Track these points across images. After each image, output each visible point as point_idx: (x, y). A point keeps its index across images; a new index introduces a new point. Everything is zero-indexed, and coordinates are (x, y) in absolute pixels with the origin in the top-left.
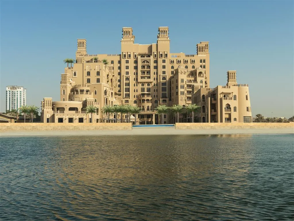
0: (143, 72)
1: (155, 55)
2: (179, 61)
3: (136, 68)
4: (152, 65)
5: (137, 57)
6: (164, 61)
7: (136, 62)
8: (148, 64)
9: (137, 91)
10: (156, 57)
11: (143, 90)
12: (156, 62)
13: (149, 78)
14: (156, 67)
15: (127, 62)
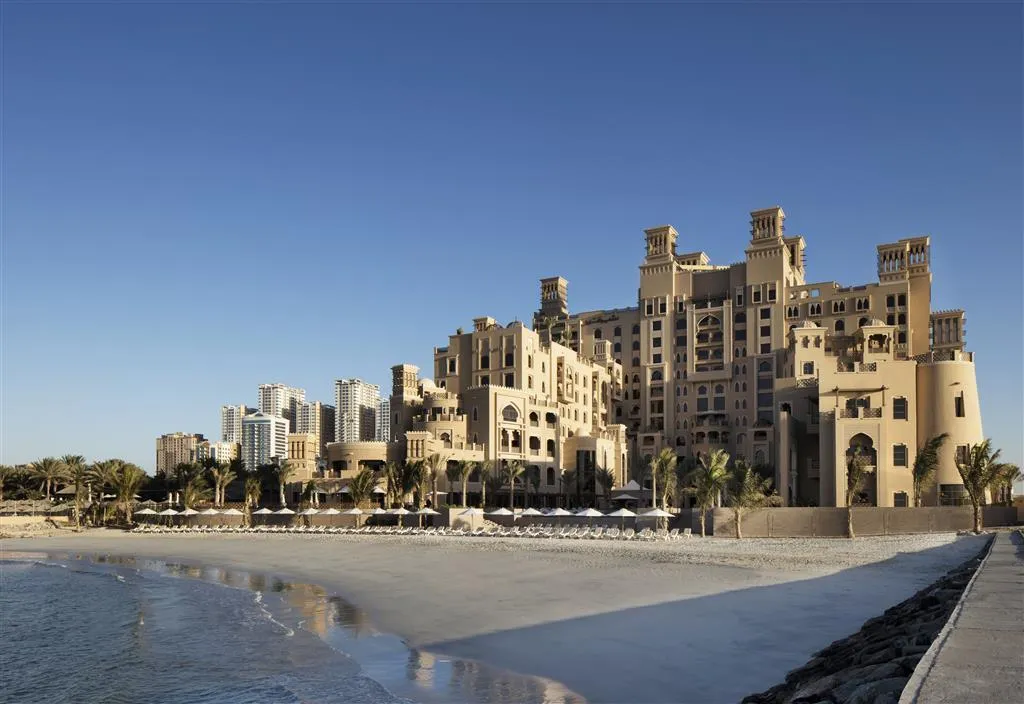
0: (702, 354)
1: (740, 297)
2: (816, 307)
3: (681, 341)
4: (728, 327)
5: (686, 311)
6: (766, 314)
7: (680, 324)
8: (715, 327)
9: (685, 410)
10: (740, 303)
11: (702, 405)
12: (740, 318)
13: (720, 367)
14: (740, 335)
15: (657, 326)
